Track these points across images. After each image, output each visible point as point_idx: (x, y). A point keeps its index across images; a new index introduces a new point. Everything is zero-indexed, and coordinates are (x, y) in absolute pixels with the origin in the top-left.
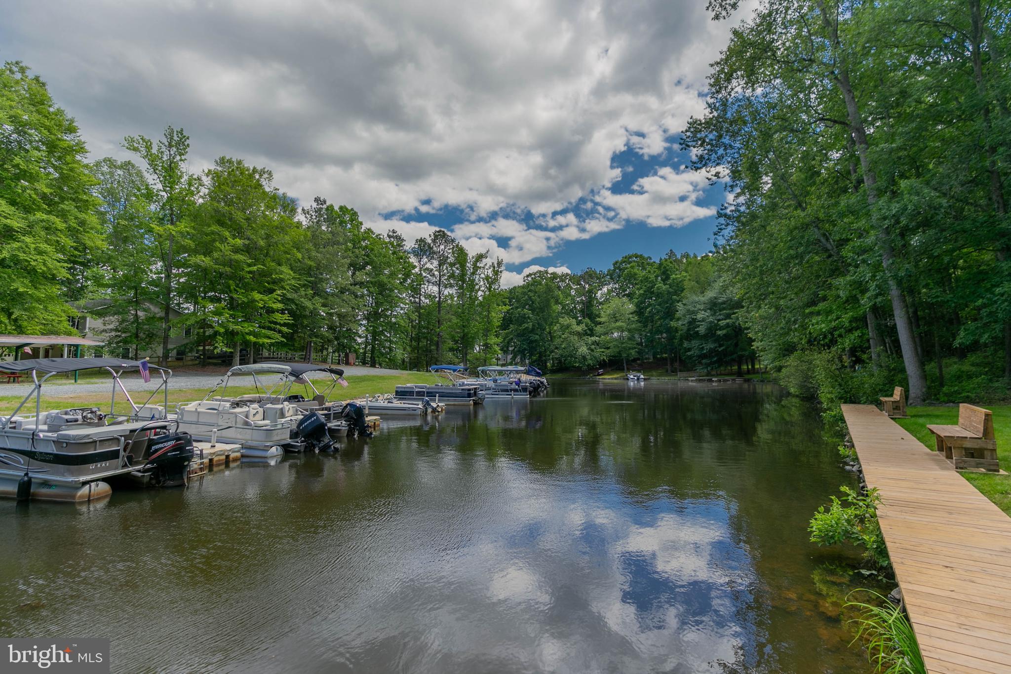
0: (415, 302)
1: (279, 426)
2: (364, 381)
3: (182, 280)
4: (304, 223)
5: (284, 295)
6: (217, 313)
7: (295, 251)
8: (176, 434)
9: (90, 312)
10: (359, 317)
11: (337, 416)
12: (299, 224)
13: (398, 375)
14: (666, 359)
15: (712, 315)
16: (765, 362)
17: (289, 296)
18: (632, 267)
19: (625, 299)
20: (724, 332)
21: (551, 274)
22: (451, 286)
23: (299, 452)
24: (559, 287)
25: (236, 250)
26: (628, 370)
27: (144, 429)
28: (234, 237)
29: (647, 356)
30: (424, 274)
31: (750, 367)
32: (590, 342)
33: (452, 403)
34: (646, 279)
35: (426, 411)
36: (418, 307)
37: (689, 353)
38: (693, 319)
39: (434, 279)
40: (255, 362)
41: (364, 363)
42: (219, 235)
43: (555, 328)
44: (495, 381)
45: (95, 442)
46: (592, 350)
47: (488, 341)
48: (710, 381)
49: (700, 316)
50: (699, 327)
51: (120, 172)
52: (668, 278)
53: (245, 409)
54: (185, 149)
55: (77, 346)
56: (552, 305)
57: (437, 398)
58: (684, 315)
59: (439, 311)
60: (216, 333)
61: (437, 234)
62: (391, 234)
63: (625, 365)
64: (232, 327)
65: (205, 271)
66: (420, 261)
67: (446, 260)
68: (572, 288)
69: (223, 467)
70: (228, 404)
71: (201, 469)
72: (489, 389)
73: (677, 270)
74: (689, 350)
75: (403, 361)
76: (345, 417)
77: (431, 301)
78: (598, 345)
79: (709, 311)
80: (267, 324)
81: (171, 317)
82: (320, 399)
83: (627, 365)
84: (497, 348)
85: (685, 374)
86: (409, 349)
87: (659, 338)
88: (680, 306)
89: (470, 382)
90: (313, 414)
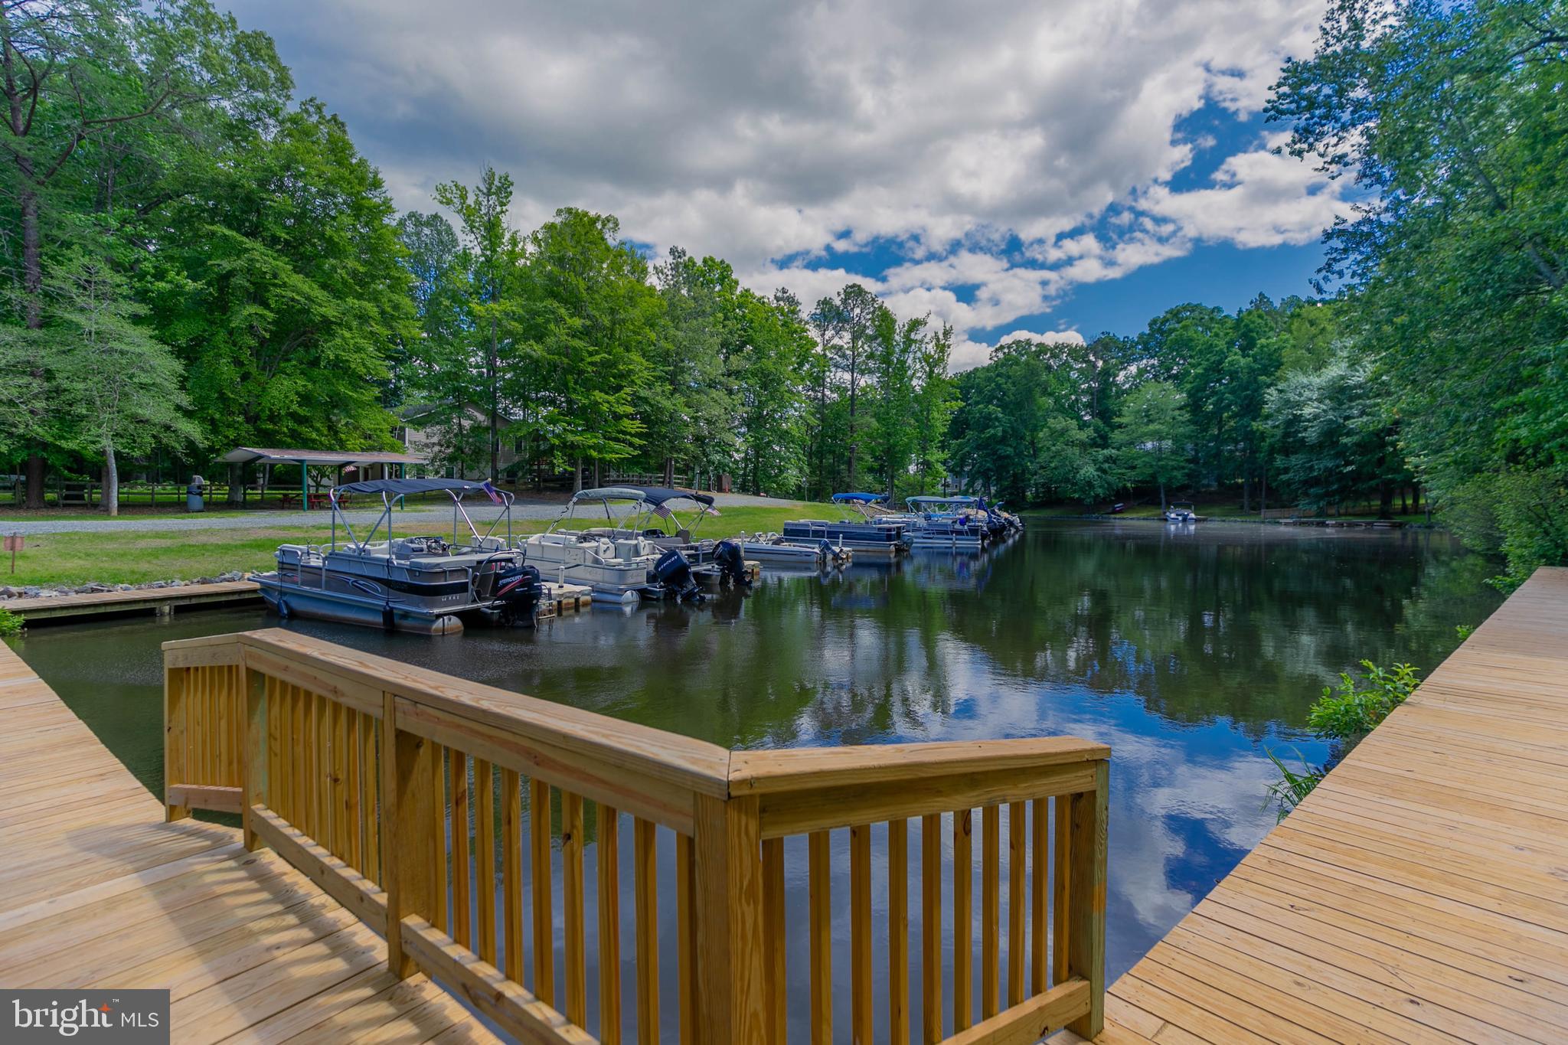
0: (816, 398)
1: (634, 566)
2: (742, 514)
3: (508, 376)
4: (658, 288)
5: (634, 394)
6: (552, 421)
7: (647, 330)
8: (523, 567)
9: (408, 421)
10: (737, 423)
11: (708, 558)
12: (652, 288)
13: (790, 507)
14: (1240, 487)
15: (1333, 409)
16: (1435, 492)
17: (643, 393)
18: (1185, 328)
19: (1169, 385)
20: (1356, 438)
21: (1037, 345)
22: (871, 372)
23: (658, 600)
24: (1049, 368)
25: (574, 334)
26: (1168, 504)
27: (490, 561)
28: (572, 316)
29: (1205, 482)
30: (829, 355)
31: (1409, 502)
32: (1100, 458)
33: (864, 548)
34: (1210, 348)
35: (825, 557)
36: (821, 406)
37: (1284, 477)
38: (1295, 415)
39: (845, 362)
40: (601, 486)
41: (744, 489)
42: (553, 313)
43: (1041, 435)
44: (928, 518)
45: (444, 572)
46: (1104, 471)
47: (928, 457)
48: (1323, 524)
49: (1308, 411)
50: (1305, 430)
51: (427, 231)
52: (1251, 344)
53: (593, 544)
54: (507, 197)
55: (400, 465)
56: (1038, 395)
57: (841, 540)
58: (1279, 411)
59: (852, 411)
60: (553, 447)
61: (849, 290)
62: (779, 294)
63: (1162, 496)
64: (570, 438)
65: (536, 362)
66: (823, 335)
67: (863, 331)
68: (1072, 368)
69: (572, 611)
70: (574, 538)
71: (550, 612)
72: (919, 530)
73: (1271, 329)
74: (1286, 470)
75: (799, 487)
76: (716, 559)
77: (840, 396)
78: (1114, 462)
79: (1327, 401)
80: (614, 435)
81: (498, 426)
82: (683, 535)
83: (1166, 495)
84: (940, 468)
85: (1274, 513)
86: (807, 469)
87: (1231, 451)
88: (1272, 395)
89: (893, 518)
90: (672, 553)
